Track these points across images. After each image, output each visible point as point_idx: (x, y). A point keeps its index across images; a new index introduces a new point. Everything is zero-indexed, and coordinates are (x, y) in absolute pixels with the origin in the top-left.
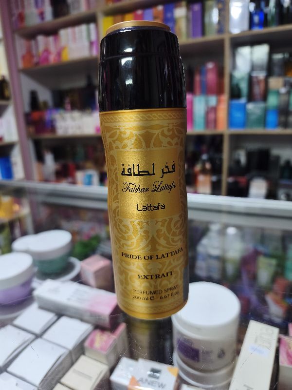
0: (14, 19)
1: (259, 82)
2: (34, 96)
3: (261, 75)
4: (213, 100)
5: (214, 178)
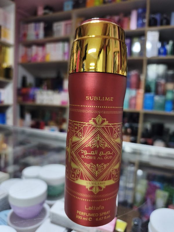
1: (161, 85)
2: (24, 80)
3: (163, 81)
4: (133, 92)
5: (132, 138)
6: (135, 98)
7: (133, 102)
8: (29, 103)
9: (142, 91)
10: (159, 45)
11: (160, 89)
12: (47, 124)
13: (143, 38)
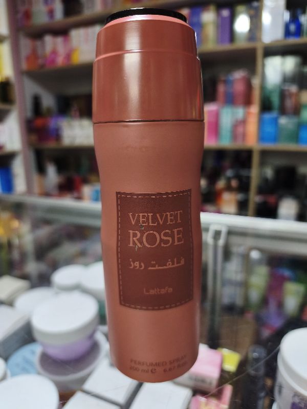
0: (20, 16)
1: (291, 95)
2: (37, 102)
3: (294, 89)
4: (240, 112)
5: (240, 196)
6: (244, 122)
7: (240, 130)
8: (51, 145)
9: (255, 109)
10: (287, 16)
11: (289, 103)
12: (86, 181)
13: (255, 4)
